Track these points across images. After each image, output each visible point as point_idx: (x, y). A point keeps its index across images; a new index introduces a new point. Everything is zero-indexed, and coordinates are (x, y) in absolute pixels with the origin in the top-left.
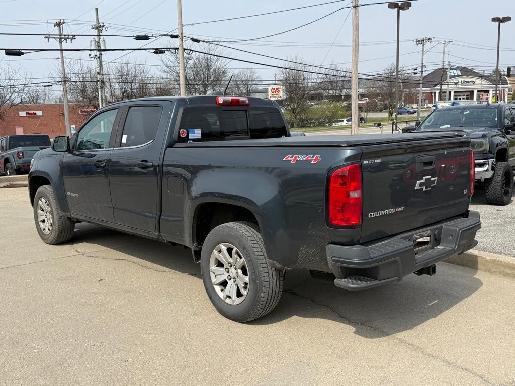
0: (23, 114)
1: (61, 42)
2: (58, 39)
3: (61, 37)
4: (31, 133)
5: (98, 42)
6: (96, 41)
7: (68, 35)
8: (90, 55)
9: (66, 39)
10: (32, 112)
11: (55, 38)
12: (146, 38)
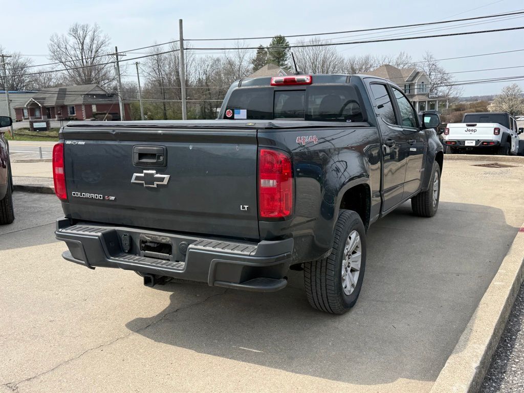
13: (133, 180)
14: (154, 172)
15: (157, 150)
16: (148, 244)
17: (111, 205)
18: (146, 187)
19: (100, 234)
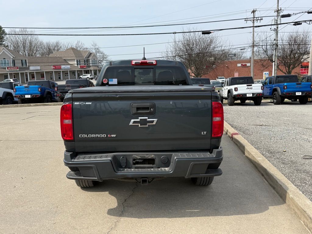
0: (239, 65)
1: (253, 23)
2: (252, 21)
3: (254, 19)
4: (242, 76)
5: (277, 20)
6: (275, 20)
7: (258, 17)
8: (271, 29)
9: (257, 20)
10: (244, 64)
11: (250, 20)
12: (289, 16)
13: (131, 123)
14: (147, 118)
15: (150, 105)
16: (137, 161)
17: (113, 140)
18: (140, 127)
19: (110, 158)
